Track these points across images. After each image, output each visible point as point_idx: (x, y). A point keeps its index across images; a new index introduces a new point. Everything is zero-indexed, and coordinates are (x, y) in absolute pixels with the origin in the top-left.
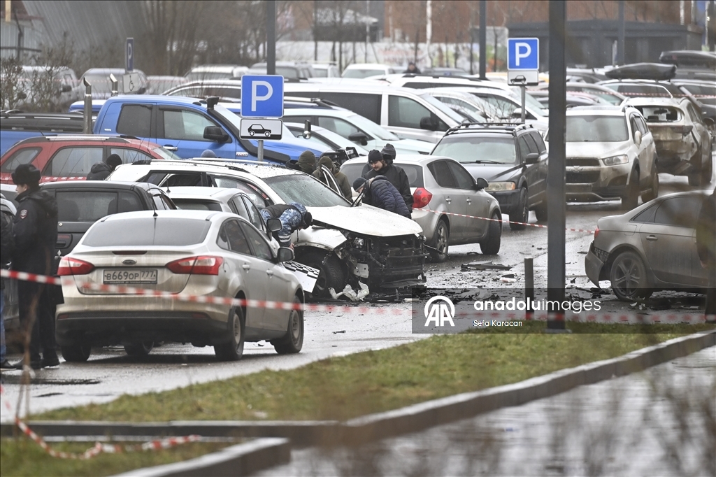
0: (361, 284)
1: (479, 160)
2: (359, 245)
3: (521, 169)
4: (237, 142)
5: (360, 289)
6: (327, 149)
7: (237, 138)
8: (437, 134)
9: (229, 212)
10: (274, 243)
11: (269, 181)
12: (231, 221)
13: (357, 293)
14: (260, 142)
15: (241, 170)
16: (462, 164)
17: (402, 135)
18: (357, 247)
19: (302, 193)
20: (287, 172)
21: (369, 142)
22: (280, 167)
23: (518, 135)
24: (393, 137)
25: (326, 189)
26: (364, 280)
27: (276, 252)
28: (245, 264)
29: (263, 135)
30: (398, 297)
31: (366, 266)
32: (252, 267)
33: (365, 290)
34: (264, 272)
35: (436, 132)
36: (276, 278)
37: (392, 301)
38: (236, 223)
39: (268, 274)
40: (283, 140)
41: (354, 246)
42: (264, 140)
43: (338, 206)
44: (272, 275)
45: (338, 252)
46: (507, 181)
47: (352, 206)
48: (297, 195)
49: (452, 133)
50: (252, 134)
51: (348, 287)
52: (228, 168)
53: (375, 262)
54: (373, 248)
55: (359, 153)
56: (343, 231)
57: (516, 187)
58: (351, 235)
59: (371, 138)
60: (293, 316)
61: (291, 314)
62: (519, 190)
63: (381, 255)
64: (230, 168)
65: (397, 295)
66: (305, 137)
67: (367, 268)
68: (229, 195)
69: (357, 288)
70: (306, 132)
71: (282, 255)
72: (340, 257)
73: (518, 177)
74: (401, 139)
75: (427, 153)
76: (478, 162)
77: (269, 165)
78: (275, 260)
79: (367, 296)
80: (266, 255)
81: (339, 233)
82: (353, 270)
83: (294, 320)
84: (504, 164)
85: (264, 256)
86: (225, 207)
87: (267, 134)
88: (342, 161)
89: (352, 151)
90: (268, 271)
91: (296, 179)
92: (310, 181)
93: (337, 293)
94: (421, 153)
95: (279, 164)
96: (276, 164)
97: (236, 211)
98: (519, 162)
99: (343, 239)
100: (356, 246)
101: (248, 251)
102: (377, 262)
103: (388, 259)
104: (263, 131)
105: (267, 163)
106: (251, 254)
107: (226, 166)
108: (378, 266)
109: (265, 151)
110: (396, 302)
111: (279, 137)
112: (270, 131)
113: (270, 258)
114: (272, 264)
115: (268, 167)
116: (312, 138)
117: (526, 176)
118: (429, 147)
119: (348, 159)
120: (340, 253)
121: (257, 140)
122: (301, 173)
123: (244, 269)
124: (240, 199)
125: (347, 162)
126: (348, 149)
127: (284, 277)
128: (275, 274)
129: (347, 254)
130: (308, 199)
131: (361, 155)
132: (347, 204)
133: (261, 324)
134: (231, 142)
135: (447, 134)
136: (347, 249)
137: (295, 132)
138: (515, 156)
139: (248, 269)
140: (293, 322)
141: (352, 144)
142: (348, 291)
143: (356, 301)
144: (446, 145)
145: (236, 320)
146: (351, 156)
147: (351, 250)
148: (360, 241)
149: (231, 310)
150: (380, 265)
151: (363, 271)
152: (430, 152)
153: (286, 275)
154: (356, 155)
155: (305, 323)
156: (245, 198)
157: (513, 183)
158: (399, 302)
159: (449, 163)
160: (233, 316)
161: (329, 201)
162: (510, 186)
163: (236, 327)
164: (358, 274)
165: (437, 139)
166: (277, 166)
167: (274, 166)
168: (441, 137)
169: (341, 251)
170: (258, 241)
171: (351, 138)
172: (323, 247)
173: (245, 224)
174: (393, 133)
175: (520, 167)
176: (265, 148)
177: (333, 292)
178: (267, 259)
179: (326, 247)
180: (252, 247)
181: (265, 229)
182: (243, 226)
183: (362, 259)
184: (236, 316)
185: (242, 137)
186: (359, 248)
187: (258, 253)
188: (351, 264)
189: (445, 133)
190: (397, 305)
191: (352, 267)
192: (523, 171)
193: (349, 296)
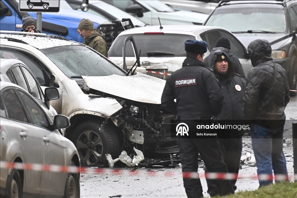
0: (136, 150)
1: (250, 29)
2: (134, 112)
3: (291, 38)
4: (17, 15)
5: (136, 155)
6: (103, 21)
7: (16, 11)
8: (211, 6)
9: (7, 81)
10: (51, 112)
11: (47, 51)
12: (9, 90)
13: (132, 158)
14: (39, 15)
15: (20, 41)
16: (234, 35)
17: (177, 7)
18: (133, 115)
19: (79, 63)
20: (63, 43)
21: (145, 14)
22: (57, 38)
23: (288, 6)
24: (168, 9)
25: (102, 58)
26: (139, 147)
27: (52, 120)
28: (22, 131)
29: (41, 8)
30: (172, 163)
31: (142, 133)
32: (29, 134)
33: (140, 156)
34: (40, 139)
35: (209, 3)
36: (51, 144)
37: (167, 166)
38: (13, 92)
39: (45, 141)
40: (62, 13)
41: (130, 113)
42: (43, 13)
43: (114, 75)
44: (48, 141)
45: (114, 120)
46: (278, 50)
47: (127, 75)
48: (75, 66)
49: (225, 5)
50: (31, 6)
51: (124, 153)
52: (7, 40)
53: (150, 129)
54: (148, 115)
55: (134, 24)
56: (119, 99)
57: (287, 55)
58: (127, 103)
59: (147, 10)
60: (69, 181)
61: (68, 179)
62: (289, 58)
63: (155, 121)
64: (9, 39)
65: (172, 160)
66: (83, 9)
67: (143, 134)
68: (8, 66)
69: (132, 154)
70: (84, 5)
71: (59, 123)
72: (116, 124)
73: (289, 46)
74: (176, 11)
75: (201, 24)
76: (250, 32)
77: (47, 37)
78: (51, 128)
79: (142, 162)
80: (43, 122)
81: (114, 101)
82: (129, 137)
83: (71, 185)
84: (274, 33)
85: (40, 123)
86: (4, 77)
87: (45, 7)
88: (118, 32)
89: (127, 23)
90: (44, 138)
91: (72, 50)
92: (87, 51)
93: (113, 158)
94: (195, 24)
95: (57, 36)
96: (53, 36)
97: (14, 80)
98: (289, 32)
99: (119, 107)
100: (131, 113)
101: (25, 119)
102: (152, 129)
103: (163, 125)
104: (41, 4)
105: (45, 34)
106: (29, 121)
107: (5, 38)
108: (153, 132)
109: (44, 23)
110: (170, 167)
111: (57, 10)
112: (48, 4)
113: (47, 125)
114: (48, 131)
115: (45, 38)
116: (90, 11)
117: (296, 44)
118: (203, 18)
119: (123, 30)
120: (117, 121)
121: (36, 13)
122: (77, 44)
123: (22, 136)
124: (18, 69)
125: (123, 33)
126: (124, 20)
127: (60, 144)
128: (51, 140)
129: (123, 121)
130: (85, 69)
131: (137, 26)
132: (122, 73)
133: (38, 189)
134: (11, 15)
135: (220, 6)
136: (123, 117)
137: (73, 5)
138: (285, 26)
139: (26, 136)
140: (69, 187)
141: (127, 16)
142: (124, 157)
143: (132, 167)
144: (219, 15)
145: (14, 185)
146: (127, 28)
147: (127, 117)
148: (136, 109)
149: (9, 176)
150: (155, 131)
151: (139, 138)
152: (203, 22)
153: (62, 141)
154: (131, 26)
155: (82, 189)
156: (23, 68)
157: (284, 52)
158: (174, 167)
159: (221, 33)
160: (11, 182)
161: (105, 71)
162: (281, 55)
163: (14, 192)
164: (134, 141)
165: (211, 10)
166: (55, 38)
167: (52, 37)
168: (214, 8)
169: (117, 118)
170: (36, 109)
171: (128, 11)
172: (99, 115)
173: (22, 93)
174: (168, 5)
175: (290, 36)
176: (43, 20)
177: (109, 158)
178: (43, 126)
179: (103, 115)
180: (28, 115)
181: (43, 98)
182: (20, 95)
183: (138, 126)
184: (14, 182)
185: (21, 10)
186: (135, 116)
187: (34, 121)
188: (126, 130)
189: (217, 4)
190: (172, 170)
191: (128, 134)
192: (293, 39)
193: (124, 162)
